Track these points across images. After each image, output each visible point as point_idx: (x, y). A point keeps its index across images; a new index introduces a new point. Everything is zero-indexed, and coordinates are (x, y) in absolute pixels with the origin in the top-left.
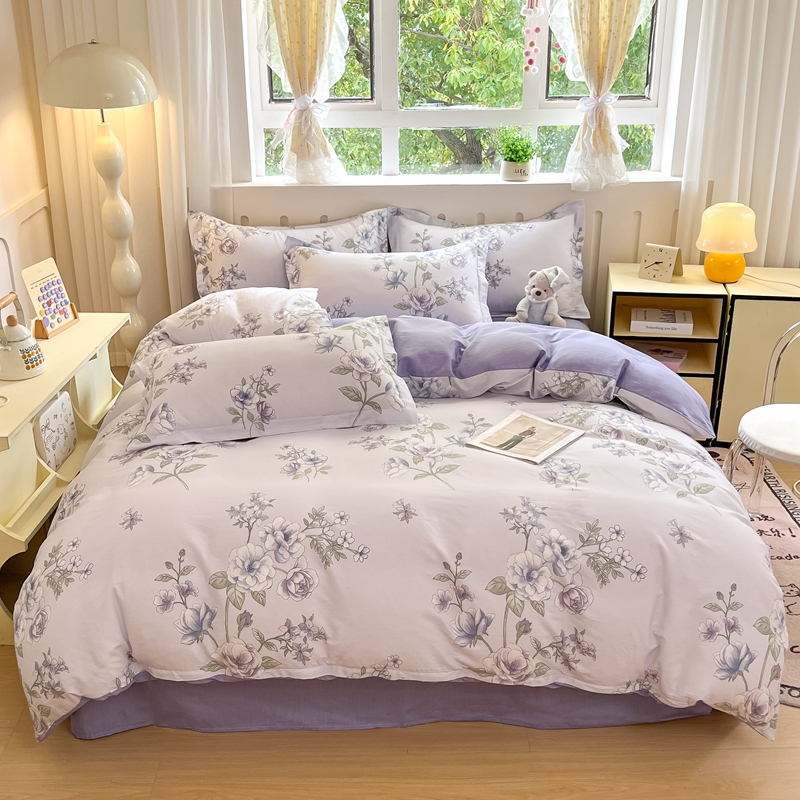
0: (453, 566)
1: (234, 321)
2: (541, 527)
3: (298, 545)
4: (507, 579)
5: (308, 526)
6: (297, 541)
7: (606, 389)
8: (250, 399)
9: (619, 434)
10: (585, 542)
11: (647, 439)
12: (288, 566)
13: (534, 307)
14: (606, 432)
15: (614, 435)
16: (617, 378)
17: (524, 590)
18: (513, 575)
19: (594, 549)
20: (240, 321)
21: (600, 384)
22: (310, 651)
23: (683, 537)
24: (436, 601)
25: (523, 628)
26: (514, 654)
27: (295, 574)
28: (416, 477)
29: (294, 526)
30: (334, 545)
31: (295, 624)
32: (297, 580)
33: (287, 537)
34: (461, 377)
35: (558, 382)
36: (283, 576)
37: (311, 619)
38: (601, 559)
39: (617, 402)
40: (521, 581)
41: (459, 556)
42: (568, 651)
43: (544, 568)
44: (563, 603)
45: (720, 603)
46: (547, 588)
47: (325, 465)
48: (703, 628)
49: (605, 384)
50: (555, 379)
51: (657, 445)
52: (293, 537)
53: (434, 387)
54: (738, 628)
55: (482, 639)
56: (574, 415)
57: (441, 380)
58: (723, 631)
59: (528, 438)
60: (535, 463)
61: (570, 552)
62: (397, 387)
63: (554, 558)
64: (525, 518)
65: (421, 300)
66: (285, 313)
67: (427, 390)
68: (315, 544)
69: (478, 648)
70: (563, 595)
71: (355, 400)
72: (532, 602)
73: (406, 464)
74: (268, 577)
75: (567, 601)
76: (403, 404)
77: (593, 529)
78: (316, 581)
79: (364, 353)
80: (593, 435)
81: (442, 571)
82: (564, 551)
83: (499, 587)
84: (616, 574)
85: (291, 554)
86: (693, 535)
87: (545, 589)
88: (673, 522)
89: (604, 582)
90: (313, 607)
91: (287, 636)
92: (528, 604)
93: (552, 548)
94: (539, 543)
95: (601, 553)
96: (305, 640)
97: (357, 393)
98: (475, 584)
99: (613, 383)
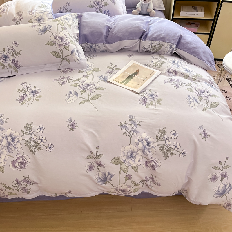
0: (95, 153)
1: (13, 15)
2: (137, 132)
3: (19, 144)
4: (120, 157)
5: (24, 133)
6: (18, 142)
7: (171, 49)
8: (8, 58)
9: (176, 73)
10: (159, 139)
11: (188, 76)
12: (14, 154)
13: (143, 5)
14: (170, 72)
15: (174, 74)
16: (176, 44)
17: (128, 162)
18: (124, 156)
19: (162, 143)
20: (15, 16)
21: (169, 47)
22: (30, 189)
23: (205, 135)
24: (87, 168)
25: (128, 178)
26: (124, 187)
27: (18, 158)
28: (81, 103)
29: (16, 134)
30: (36, 144)
31: (20, 180)
32: (19, 161)
33: (13, 140)
34: (109, 43)
35: (151, 46)
36: (12, 159)
37: (28, 177)
38: (166, 148)
39: (176, 55)
40: (127, 158)
41: (98, 148)
42: (148, 183)
43: (139, 152)
44: (147, 165)
45: (220, 166)
46: (139, 161)
47: (39, 95)
48: (210, 176)
49: (171, 47)
50: (149, 44)
51: (193, 78)
52: (16, 140)
53: (97, 48)
54: (227, 176)
55: (109, 182)
56: (157, 63)
57: (100, 45)
58: (220, 178)
59: (135, 77)
60: (137, 93)
61: (151, 144)
62: (77, 51)
63: (143, 148)
64: (130, 127)
65: (98, 3)
66: (34, 11)
67: (94, 49)
68: (27, 143)
69: (108, 185)
70: (147, 163)
71: (58, 58)
72: (132, 167)
73: (77, 94)
74: (5, 160)
75: (148, 165)
76: (79, 59)
77: (163, 132)
78: (29, 160)
79: (61, 35)
80: (165, 74)
81: (90, 154)
82: (148, 144)
83: (117, 161)
84: (173, 154)
85: (15, 148)
86: (210, 134)
87: (139, 160)
88: (201, 127)
89: (166, 157)
90: (28, 172)
91: (17, 185)
92: (130, 168)
93: (143, 143)
94: (136, 141)
95: (166, 145)
96: (26, 185)
97: (59, 54)
98: (106, 160)
99: (174, 46)
